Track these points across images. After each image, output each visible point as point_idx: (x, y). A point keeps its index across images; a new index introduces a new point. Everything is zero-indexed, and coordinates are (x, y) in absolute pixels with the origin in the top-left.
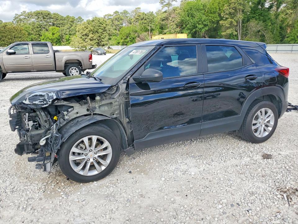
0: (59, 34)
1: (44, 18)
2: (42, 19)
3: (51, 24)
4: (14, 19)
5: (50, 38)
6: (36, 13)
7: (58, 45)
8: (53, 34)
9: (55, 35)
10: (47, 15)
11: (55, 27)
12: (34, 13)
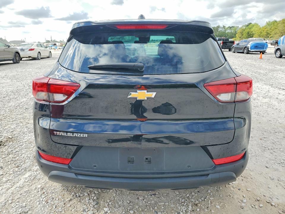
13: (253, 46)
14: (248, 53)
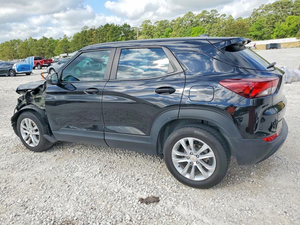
0: (297, 24)
1: (283, 8)
2: (281, 9)
3: (290, 13)
4: (252, 14)
5: (285, 29)
6: (275, 4)
7: (293, 36)
8: (289, 24)
9: (292, 24)
10: (286, 4)
11: (294, 16)
12: (273, 4)
13: (19, 68)
14: (15, 76)
